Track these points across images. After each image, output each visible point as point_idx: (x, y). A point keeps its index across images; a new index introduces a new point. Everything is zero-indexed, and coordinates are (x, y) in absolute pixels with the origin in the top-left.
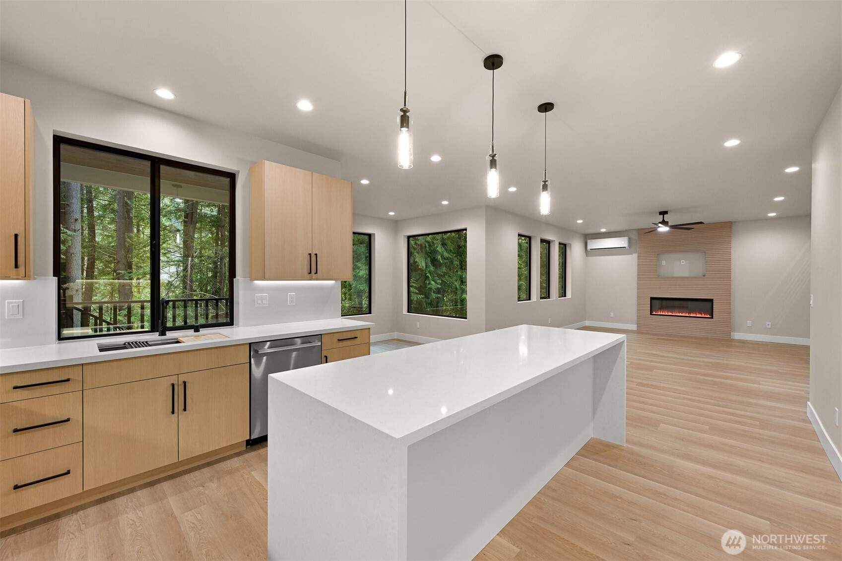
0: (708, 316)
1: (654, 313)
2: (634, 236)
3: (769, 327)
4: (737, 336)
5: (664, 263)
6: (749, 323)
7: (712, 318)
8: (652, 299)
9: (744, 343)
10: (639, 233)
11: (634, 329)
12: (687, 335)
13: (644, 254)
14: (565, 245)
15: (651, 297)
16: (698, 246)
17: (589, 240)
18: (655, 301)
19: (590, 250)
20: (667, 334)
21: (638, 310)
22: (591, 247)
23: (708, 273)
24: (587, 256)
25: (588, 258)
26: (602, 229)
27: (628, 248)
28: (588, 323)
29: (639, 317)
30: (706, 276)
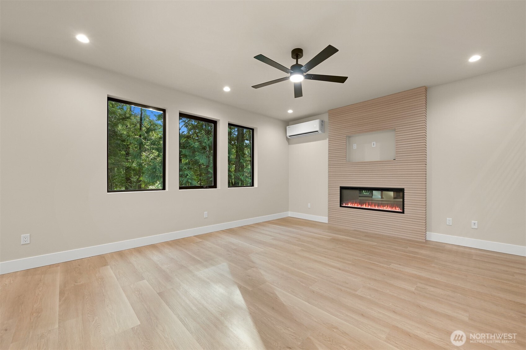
0: (398, 210)
1: (344, 205)
2: (326, 118)
3: (476, 227)
4: (434, 237)
5: (355, 146)
6: (449, 221)
7: (403, 212)
8: (342, 188)
9: (439, 248)
10: (329, 114)
11: (327, 222)
12: (376, 232)
13: (334, 137)
14: (253, 130)
15: (340, 187)
16: (388, 123)
17: (287, 127)
18: (345, 192)
19: (289, 137)
20: (355, 230)
21: (329, 201)
22: (289, 134)
23: (398, 155)
24: (289, 144)
25: (289, 146)
26: (289, 110)
27: (320, 132)
28: (290, 214)
29: (330, 209)
30: (396, 160)
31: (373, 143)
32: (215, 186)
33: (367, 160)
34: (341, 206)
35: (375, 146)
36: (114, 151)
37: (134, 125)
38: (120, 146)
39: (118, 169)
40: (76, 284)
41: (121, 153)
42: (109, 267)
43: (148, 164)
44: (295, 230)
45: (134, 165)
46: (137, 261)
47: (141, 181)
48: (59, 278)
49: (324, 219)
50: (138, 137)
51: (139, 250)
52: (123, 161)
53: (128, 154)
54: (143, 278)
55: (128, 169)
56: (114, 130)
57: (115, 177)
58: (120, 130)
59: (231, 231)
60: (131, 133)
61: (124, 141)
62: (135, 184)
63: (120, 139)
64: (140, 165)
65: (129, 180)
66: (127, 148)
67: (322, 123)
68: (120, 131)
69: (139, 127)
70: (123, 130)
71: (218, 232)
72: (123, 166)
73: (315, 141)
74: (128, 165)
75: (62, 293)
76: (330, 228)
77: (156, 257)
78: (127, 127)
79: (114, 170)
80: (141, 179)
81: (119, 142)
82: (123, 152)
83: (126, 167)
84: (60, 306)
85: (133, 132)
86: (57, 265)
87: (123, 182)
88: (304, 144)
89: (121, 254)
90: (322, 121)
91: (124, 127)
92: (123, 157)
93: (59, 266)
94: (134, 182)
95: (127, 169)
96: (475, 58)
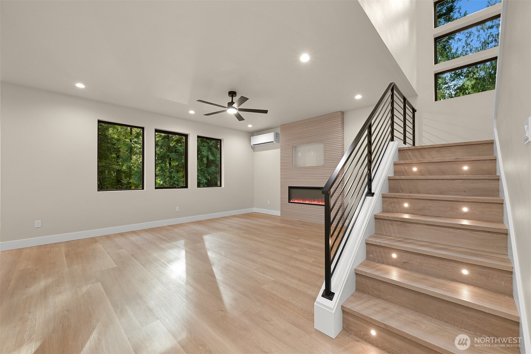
1: (291, 201)
2: (279, 130)
5: (300, 154)
10: (281, 128)
11: (279, 215)
12: (312, 222)
13: (284, 147)
14: (220, 140)
15: (289, 187)
16: (318, 137)
17: (251, 137)
18: (293, 190)
19: (253, 146)
20: (299, 221)
21: (281, 198)
22: (253, 143)
23: (326, 162)
24: (254, 151)
25: (255, 153)
26: (249, 125)
27: (275, 142)
28: (255, 210)
29: (282, 204)
30: (324, 165)
31: (311, 152)
32: (186, 187)
33: (307, 166)
34: (289, 202)
35: (312, 154)
36: (104, 154)
37: (125, 129)
38: (111, 149)
39: (109, 172)
40: (76, 252)
41: (112, 156)
42: (98, 243)
43: (137, 167)
44: (250, 221)
45: (124, 168)
46: (120, 241)
47: (131, 183)
48: (63, 249)
49: (278, 213)
50: (128, 140)
51: (122, 234)
52: (114, 164)
53: (118, 157)
54: (122, 248)
55: (119, 172)
56: (105, 134)
57: (106, 180)
58: (111, 133)
59: (199, 222)
60: (121, 137)
61: (114, 144)
62: (126, 186)
63: (110, 143)
64: (130, 168)
65: (119, 182)
66: (118, 151)
67: (277, 136)
68: (110, 135)
69: (130, 131)
70: (114, 133)
71: (188, 223)
72: (114, 169)
73: (271, 150)
74: (118, 167)
75: (67, 256)
76: (282, 219)
77: (134, 238)
78: (117, 130)
79: (105, 172)
80: (131, 181)
81: (109, 145)
82: (114, 155)
83: (117, 170)
84: (67, 261)
85: (123, 136)
86: (61, 243)
87: (113, 184)
88: (265, 152)
89: (108, 237)
90: (277, 134)
91: (115, 130)
92: (113, 160)
93: (62, 243)
94: (125, 184)
95: (117, 172)
96: (358, 97)
